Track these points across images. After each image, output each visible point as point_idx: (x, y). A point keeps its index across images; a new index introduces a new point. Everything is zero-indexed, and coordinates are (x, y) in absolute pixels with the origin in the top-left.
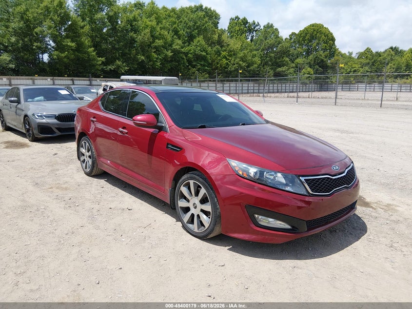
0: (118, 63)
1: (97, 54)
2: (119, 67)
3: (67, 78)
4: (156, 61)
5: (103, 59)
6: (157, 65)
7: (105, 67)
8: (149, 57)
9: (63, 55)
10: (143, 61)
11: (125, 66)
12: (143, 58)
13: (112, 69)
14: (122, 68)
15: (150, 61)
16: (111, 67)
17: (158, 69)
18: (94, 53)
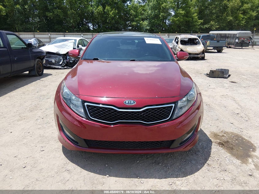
0: (212, 23)
1: (198, 18)
2: (212, 25)
3: (177, 34)
4: (242, 20)
5: (202, 21)
6: (242, 23)
7: (202, 26)
8: (236, 18)
9: (176, 19)
10: (231, 20)
11: (217, 25)
12: (231, 18)
13: (207, 27)
14: (214, 26)
15: (237, 20)
16: (207, 26)
17: (242, 26)
18: (197, 17)
